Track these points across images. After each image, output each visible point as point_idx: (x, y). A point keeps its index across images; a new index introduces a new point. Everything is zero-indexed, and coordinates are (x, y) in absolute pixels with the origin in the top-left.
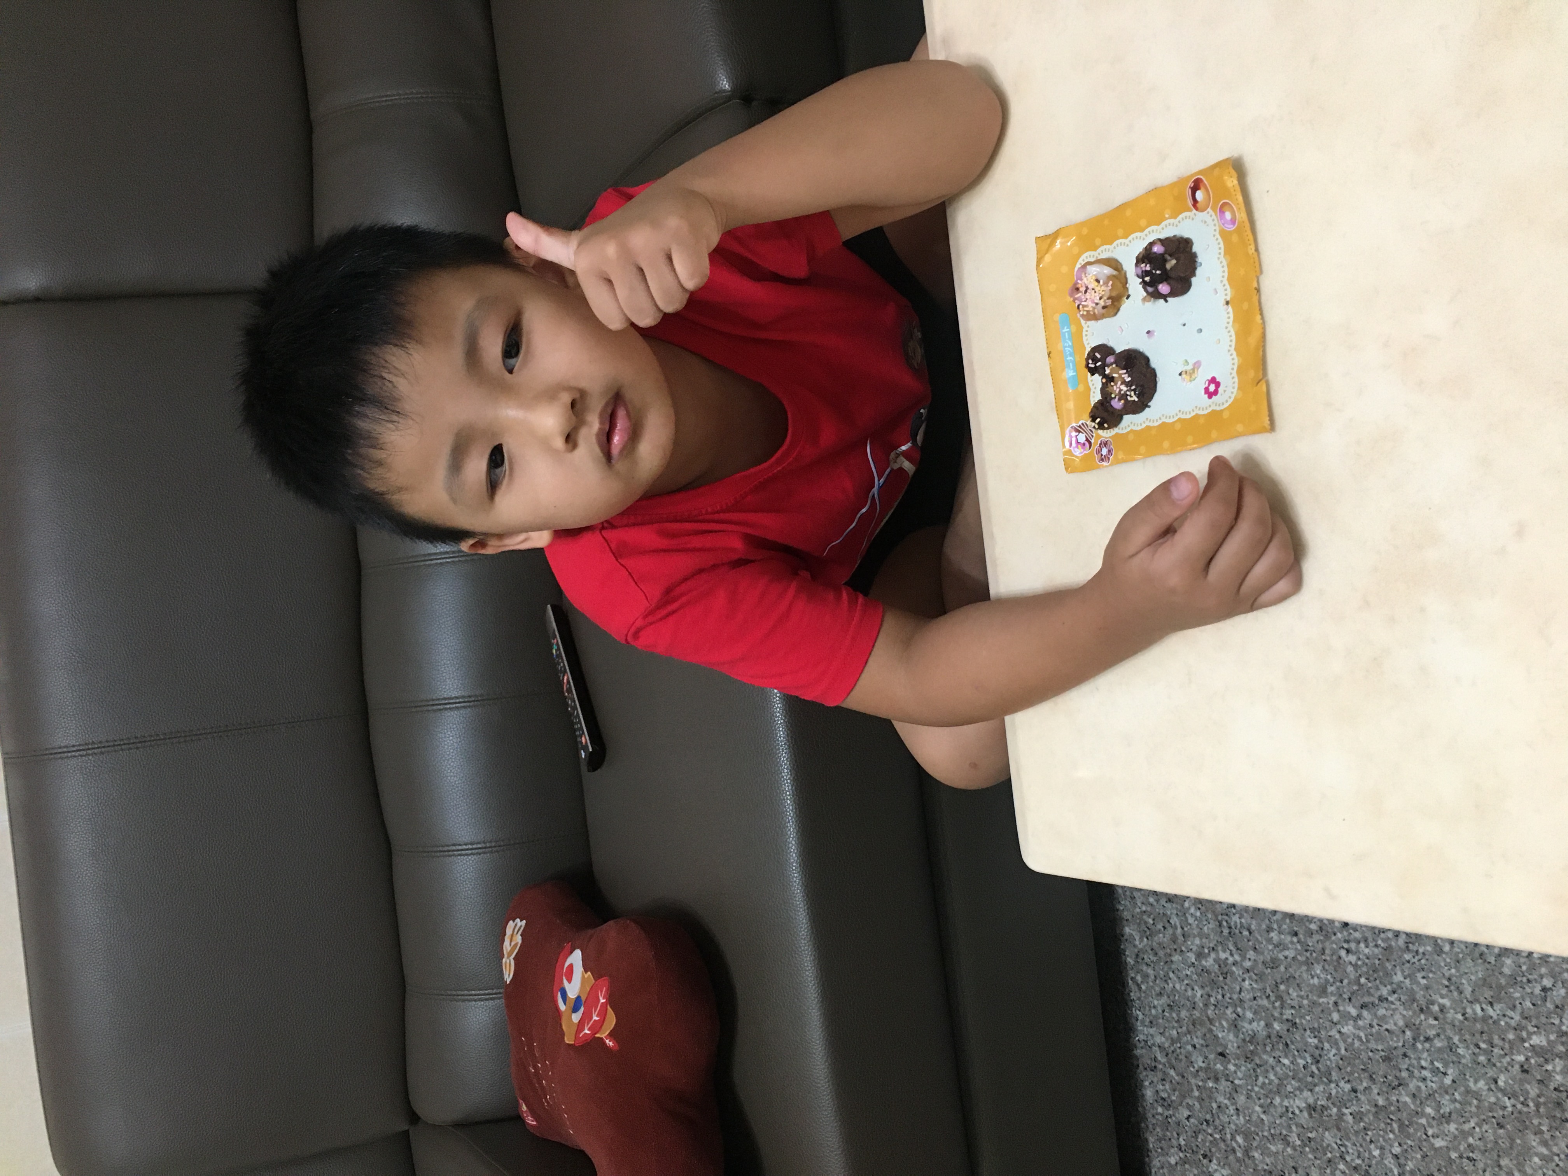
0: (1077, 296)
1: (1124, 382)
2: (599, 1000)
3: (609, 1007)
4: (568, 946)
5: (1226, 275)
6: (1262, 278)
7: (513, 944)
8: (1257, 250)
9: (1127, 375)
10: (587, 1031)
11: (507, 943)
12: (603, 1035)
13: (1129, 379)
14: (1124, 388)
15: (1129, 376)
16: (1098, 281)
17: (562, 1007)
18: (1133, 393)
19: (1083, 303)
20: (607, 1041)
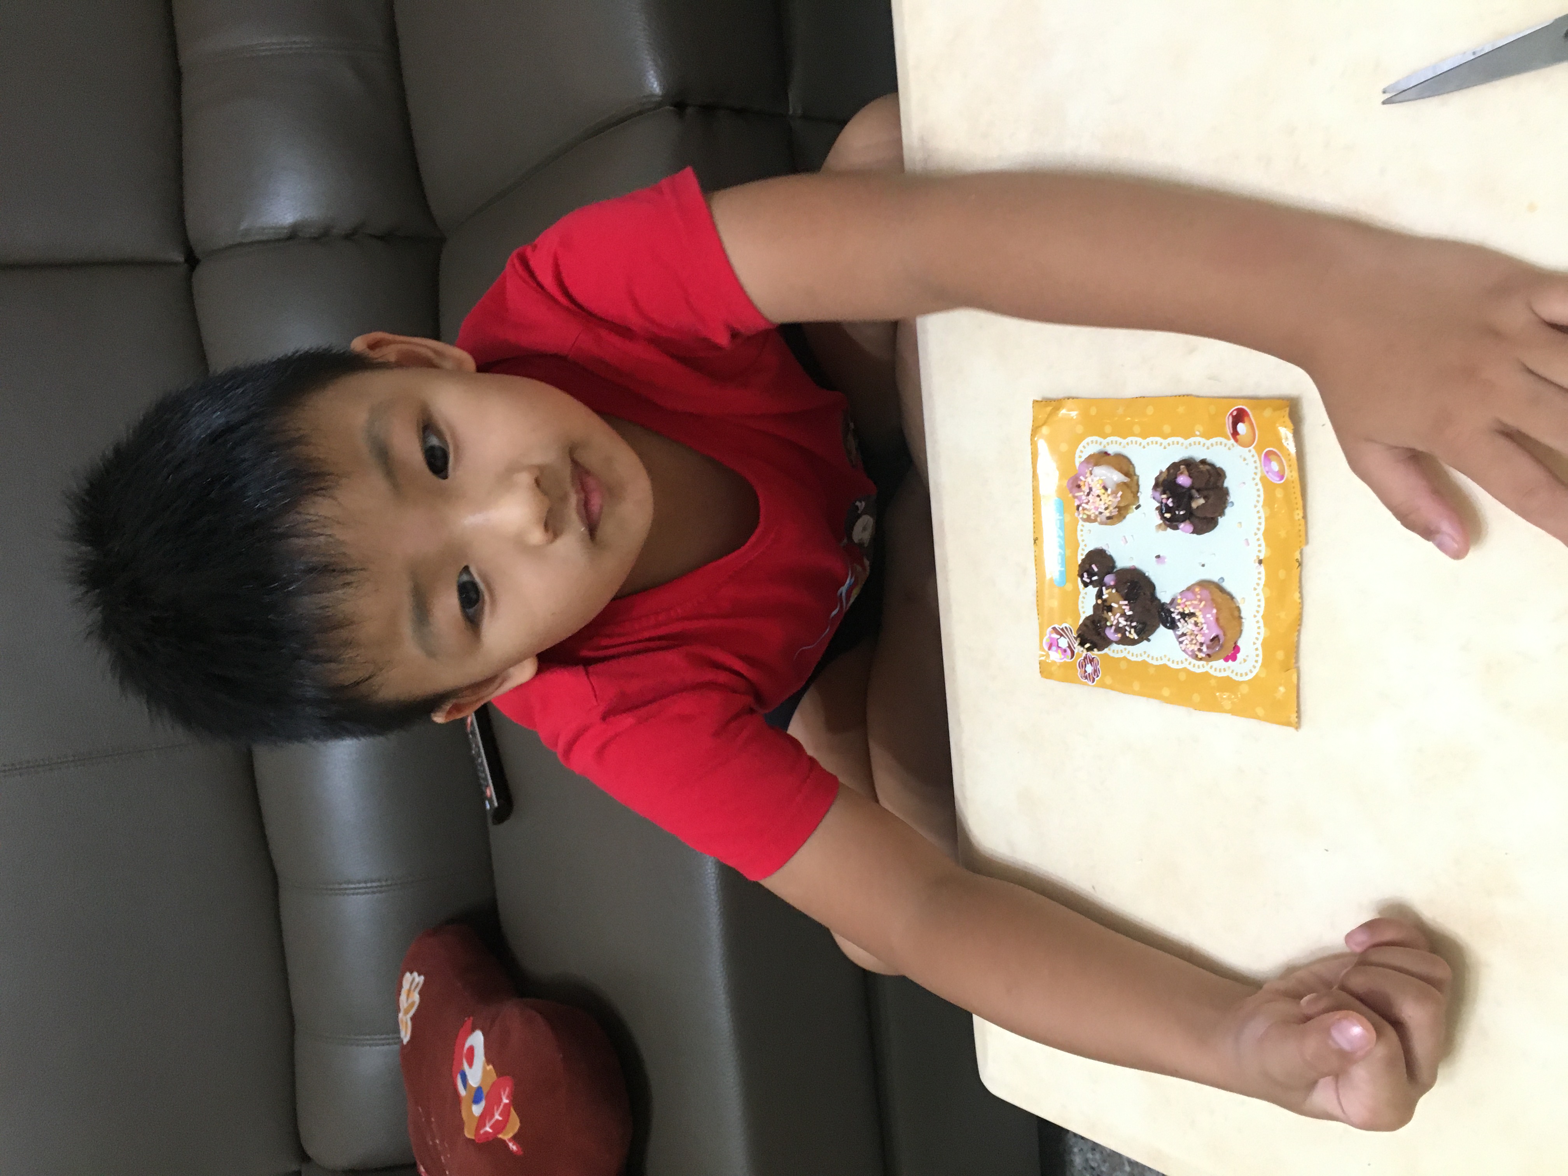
0: (1078, 494)
1: (1123, 615)
2: (501, 1099)
3: (512, 1110)
4: (469, 1021)
5: (1263, 527)
6: (1308, 550)
7: (410, 1001)
8: (1305, 517)
9: (1128, 607)
10: (488, 1129)
11: (403, 997)
12: (506, 1136)
13: (1130, 613)
14: (1123, 622)
15: (1130, 610)
16: (1106, 489)
17: (462, 1092)
18: (1133, 631)
19: (1084, 505)
20: (511, 1145)
